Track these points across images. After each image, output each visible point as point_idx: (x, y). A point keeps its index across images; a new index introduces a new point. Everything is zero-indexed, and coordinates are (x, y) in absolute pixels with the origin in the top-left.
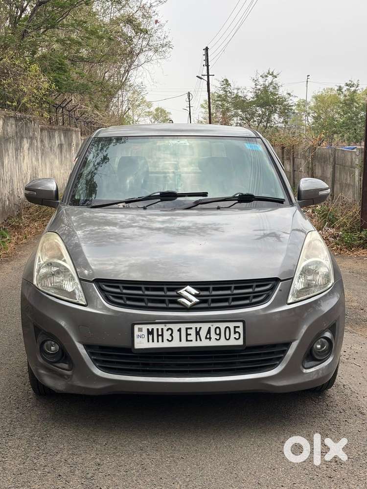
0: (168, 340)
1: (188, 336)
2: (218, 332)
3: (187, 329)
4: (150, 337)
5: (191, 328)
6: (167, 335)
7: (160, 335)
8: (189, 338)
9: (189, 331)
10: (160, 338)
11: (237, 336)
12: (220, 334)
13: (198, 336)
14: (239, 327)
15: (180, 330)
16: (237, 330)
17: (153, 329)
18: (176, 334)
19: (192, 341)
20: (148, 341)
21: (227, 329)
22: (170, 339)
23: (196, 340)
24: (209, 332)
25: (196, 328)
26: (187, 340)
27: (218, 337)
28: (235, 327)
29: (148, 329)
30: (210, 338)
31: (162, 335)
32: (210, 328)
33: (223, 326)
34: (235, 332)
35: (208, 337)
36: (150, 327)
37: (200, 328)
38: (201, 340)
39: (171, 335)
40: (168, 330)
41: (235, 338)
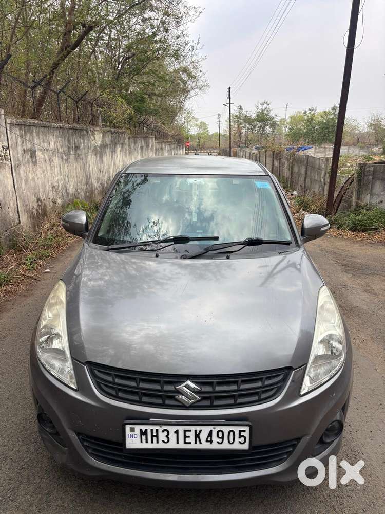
0: (163, 441)
1: (187, 439)
2: (220, 435)
3: (185, 431)
4: (144, 438)
5: (190, 431)
6: (162, 436)
7: (155, 436)
8: (188, 440)
9: (188, 434)
10: (155, 439)
11: (242, 440)
12: (222, 438)
13: (197, 439)
14: (244, 431)
15: (177, 432)
16: (242, 434)
17: (146, 430)
18: (173, 437)
19: (190, 443)
20: (141, 442)
21: (231, 433)
22: (166, 440)
23: (196, 443)
24: (210, 434)
25: (196, 431)
26: (185, 442)
27: (220, 441)
28: (240, 431)
29: (141, 430)
30: (211, 442)
31: (157, 436)
32: (211, 431)
33: (226, 429)
34: (240, 436)
35: (209, 440)
36: (144, 428)
37: (201, 431)
38: (200, 443)
39: (167, 436)
40: (163, 431)
41: (240, 442)
